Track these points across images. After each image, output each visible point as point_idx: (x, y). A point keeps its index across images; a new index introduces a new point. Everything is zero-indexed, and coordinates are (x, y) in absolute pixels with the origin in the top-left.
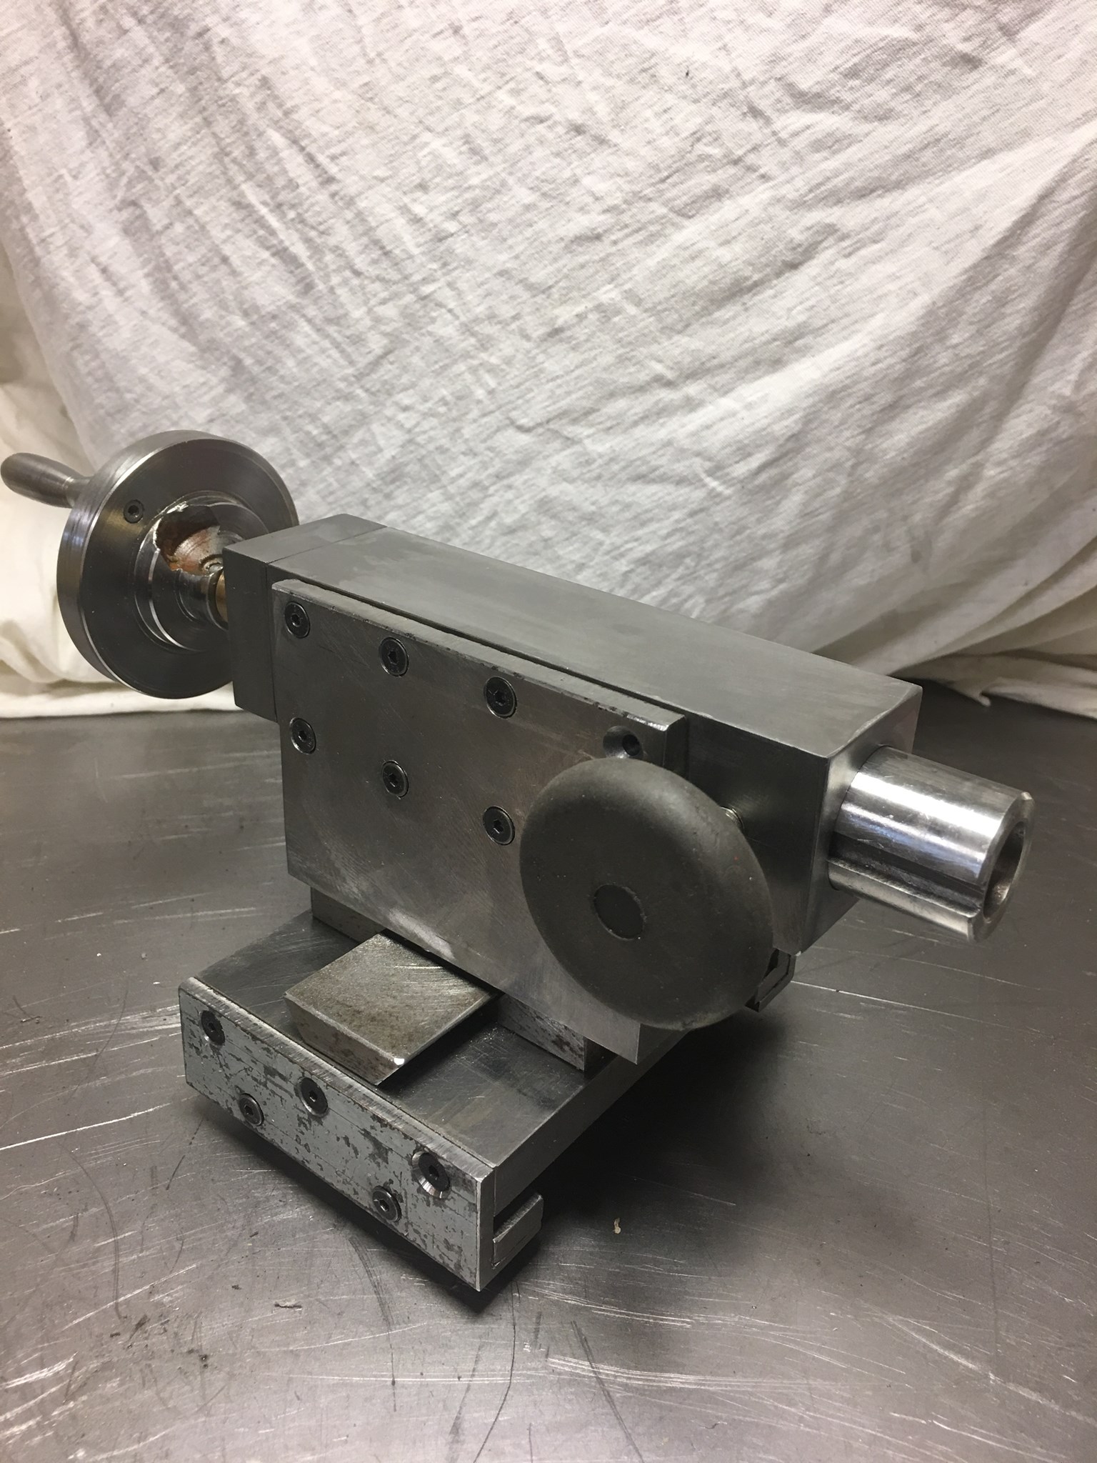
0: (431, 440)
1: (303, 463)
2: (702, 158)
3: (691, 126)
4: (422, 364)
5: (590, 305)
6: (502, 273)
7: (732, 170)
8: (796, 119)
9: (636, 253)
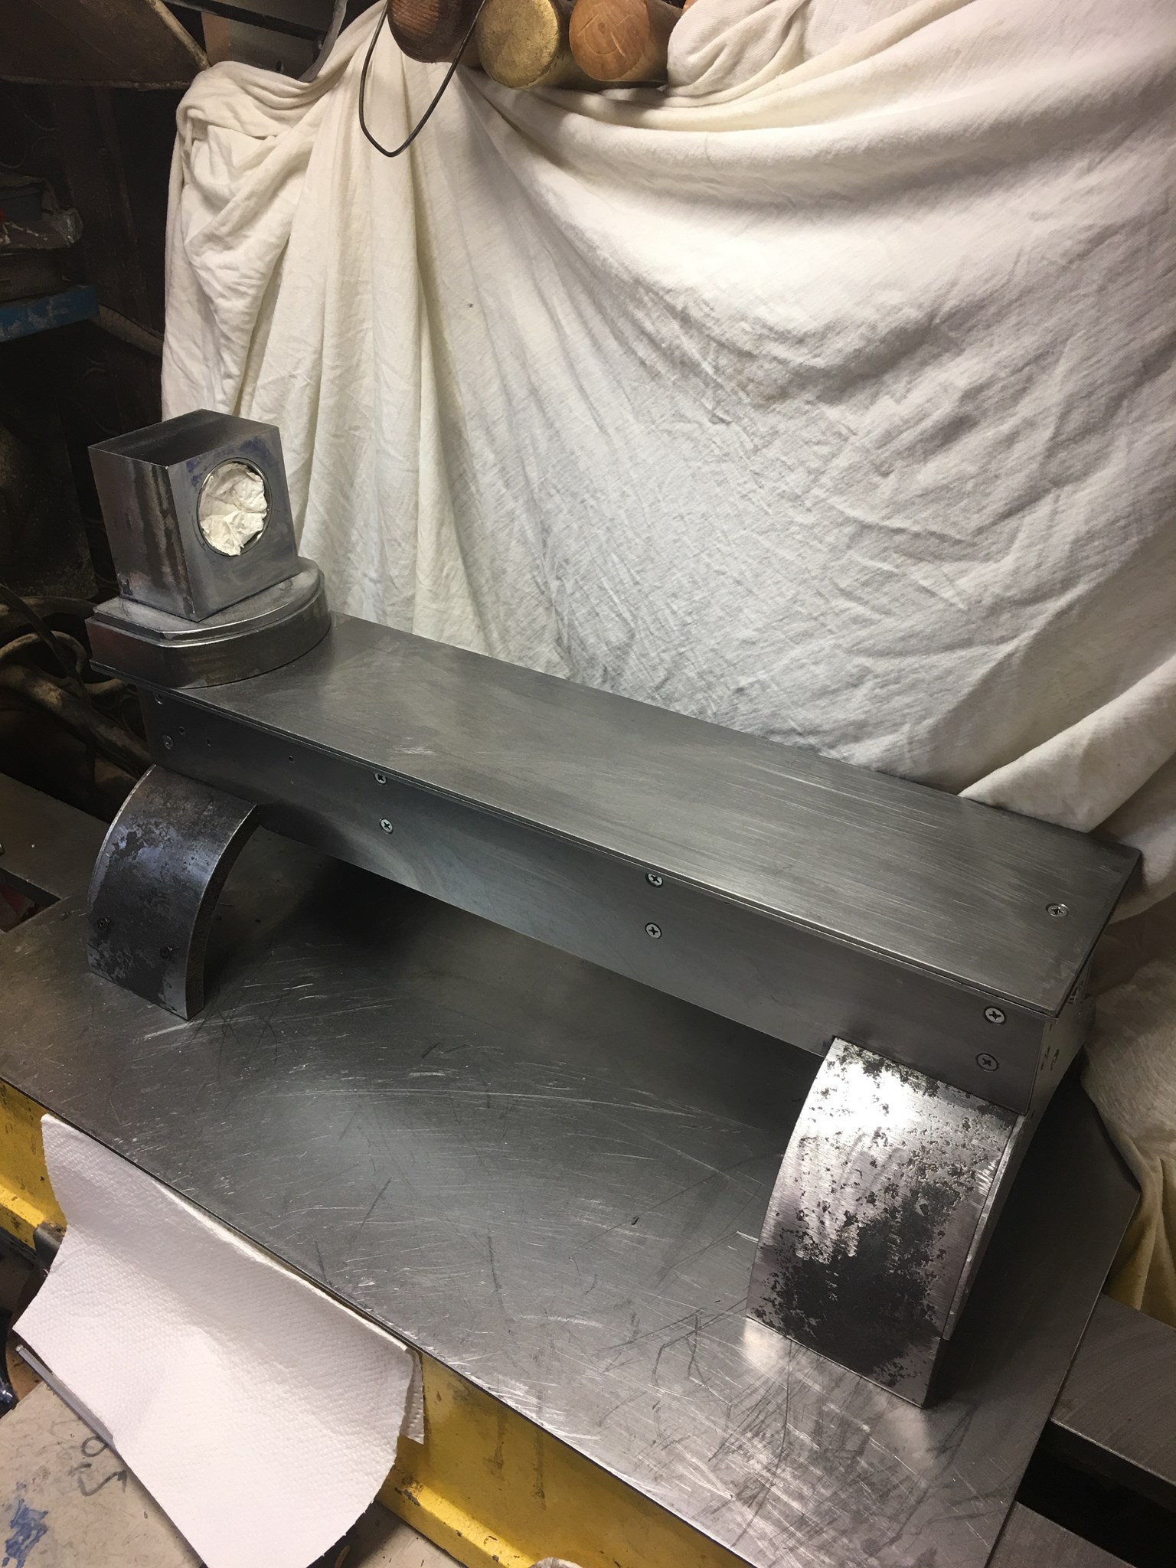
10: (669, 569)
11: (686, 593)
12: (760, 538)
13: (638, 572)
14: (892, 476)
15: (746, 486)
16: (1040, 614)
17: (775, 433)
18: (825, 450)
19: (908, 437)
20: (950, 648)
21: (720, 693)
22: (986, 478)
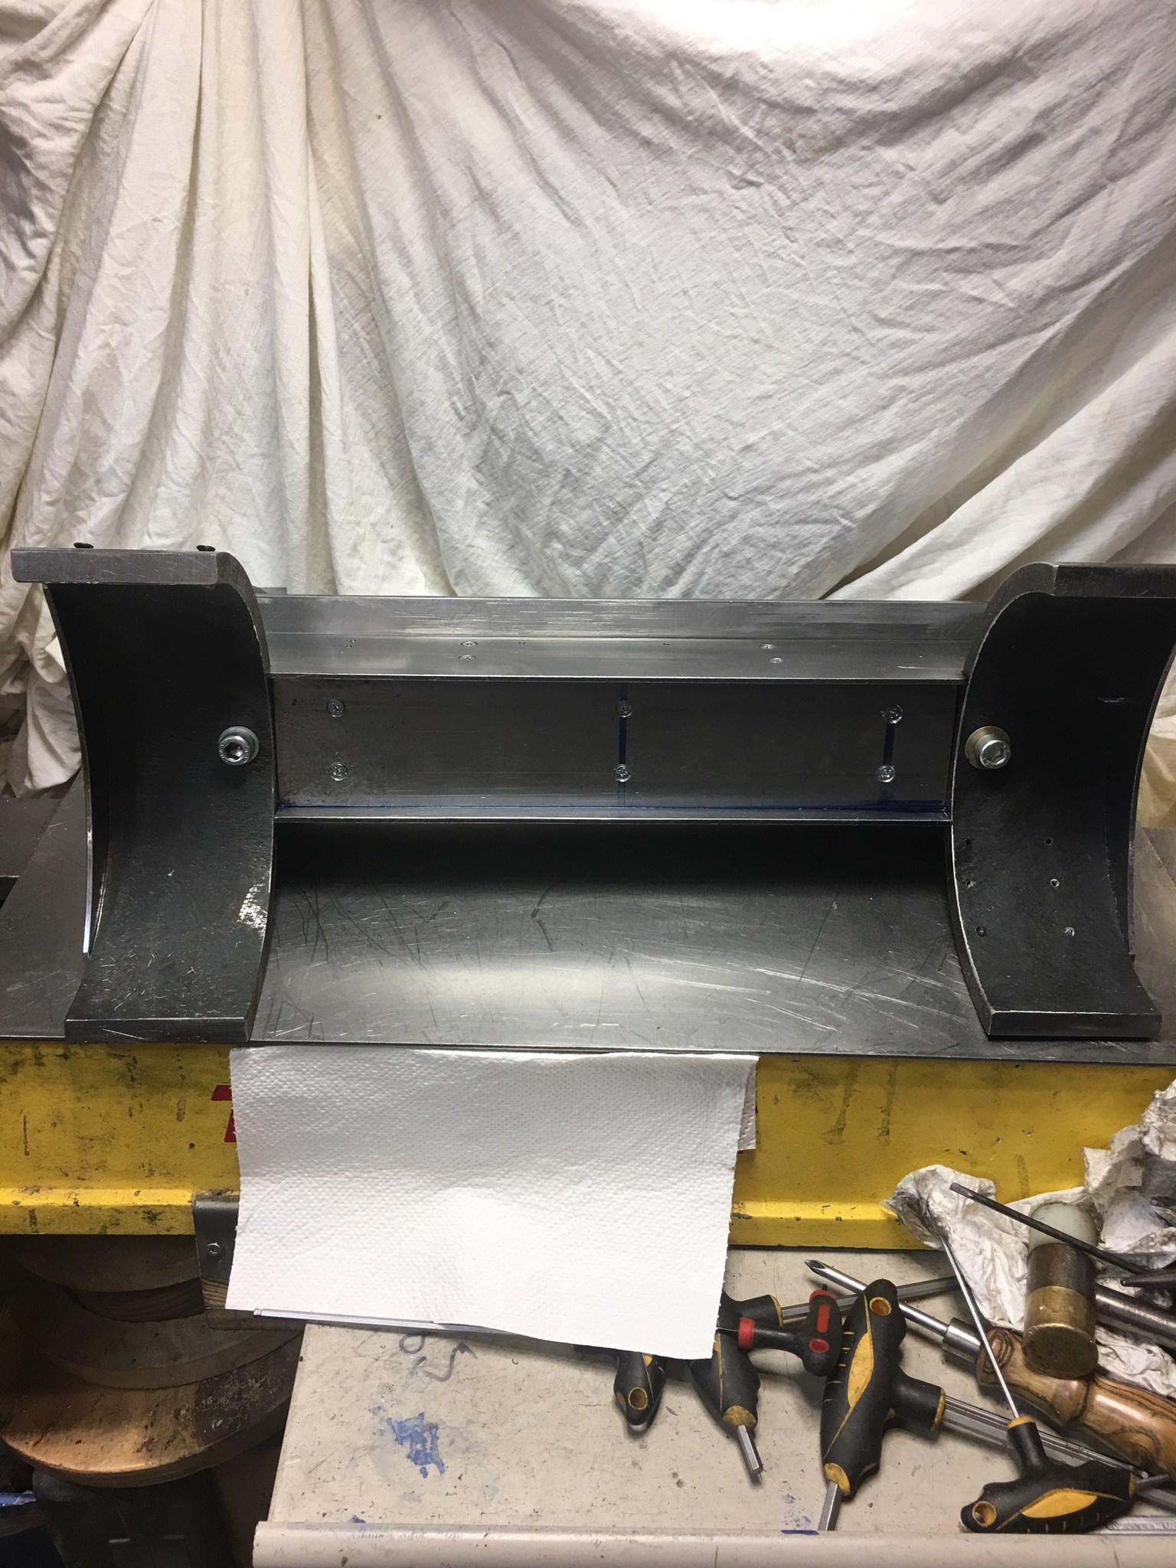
0: (679, 506)
1: (606, 523)
2: (826, 354)
3: (818, 339)
4: (672, 466)
5: (766, 432)
6: (716, 417)
7: (845, 359)
8: (880, 332)
9: (792, 404)
10: (664, 348)
11: (685, 368)
12: (787, 292)
13: (621, 361)
14: (949, 202)
15: (775, 243)
16: (1084, 295)
17: (820, 184)
18: (876, 191)
19: (972, 163)
20: (992, 346)
21: (721, 457)
22: (1049, 185)
